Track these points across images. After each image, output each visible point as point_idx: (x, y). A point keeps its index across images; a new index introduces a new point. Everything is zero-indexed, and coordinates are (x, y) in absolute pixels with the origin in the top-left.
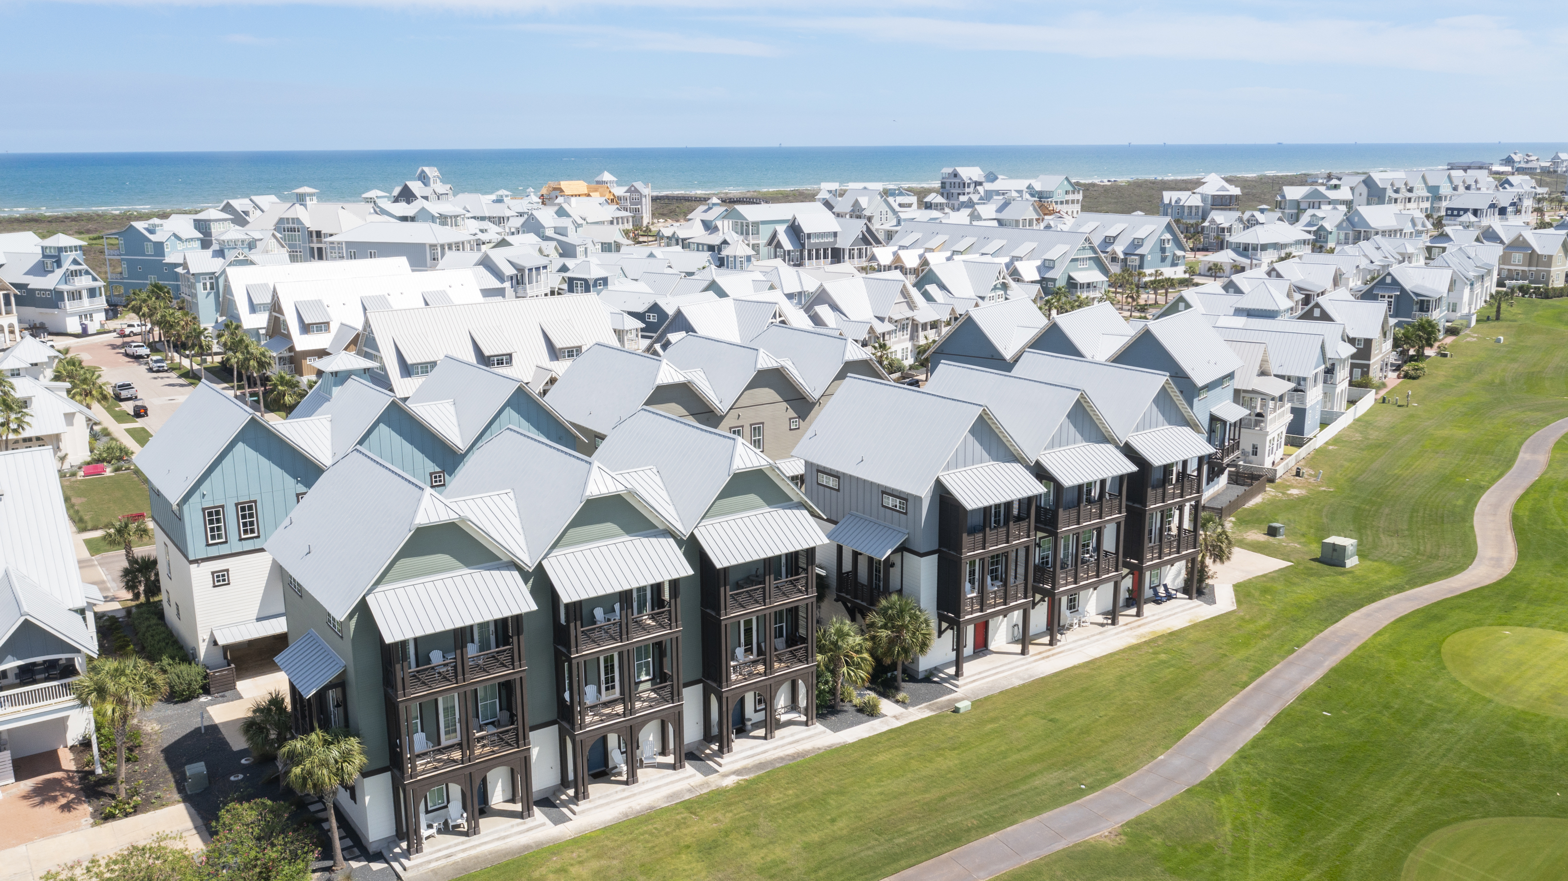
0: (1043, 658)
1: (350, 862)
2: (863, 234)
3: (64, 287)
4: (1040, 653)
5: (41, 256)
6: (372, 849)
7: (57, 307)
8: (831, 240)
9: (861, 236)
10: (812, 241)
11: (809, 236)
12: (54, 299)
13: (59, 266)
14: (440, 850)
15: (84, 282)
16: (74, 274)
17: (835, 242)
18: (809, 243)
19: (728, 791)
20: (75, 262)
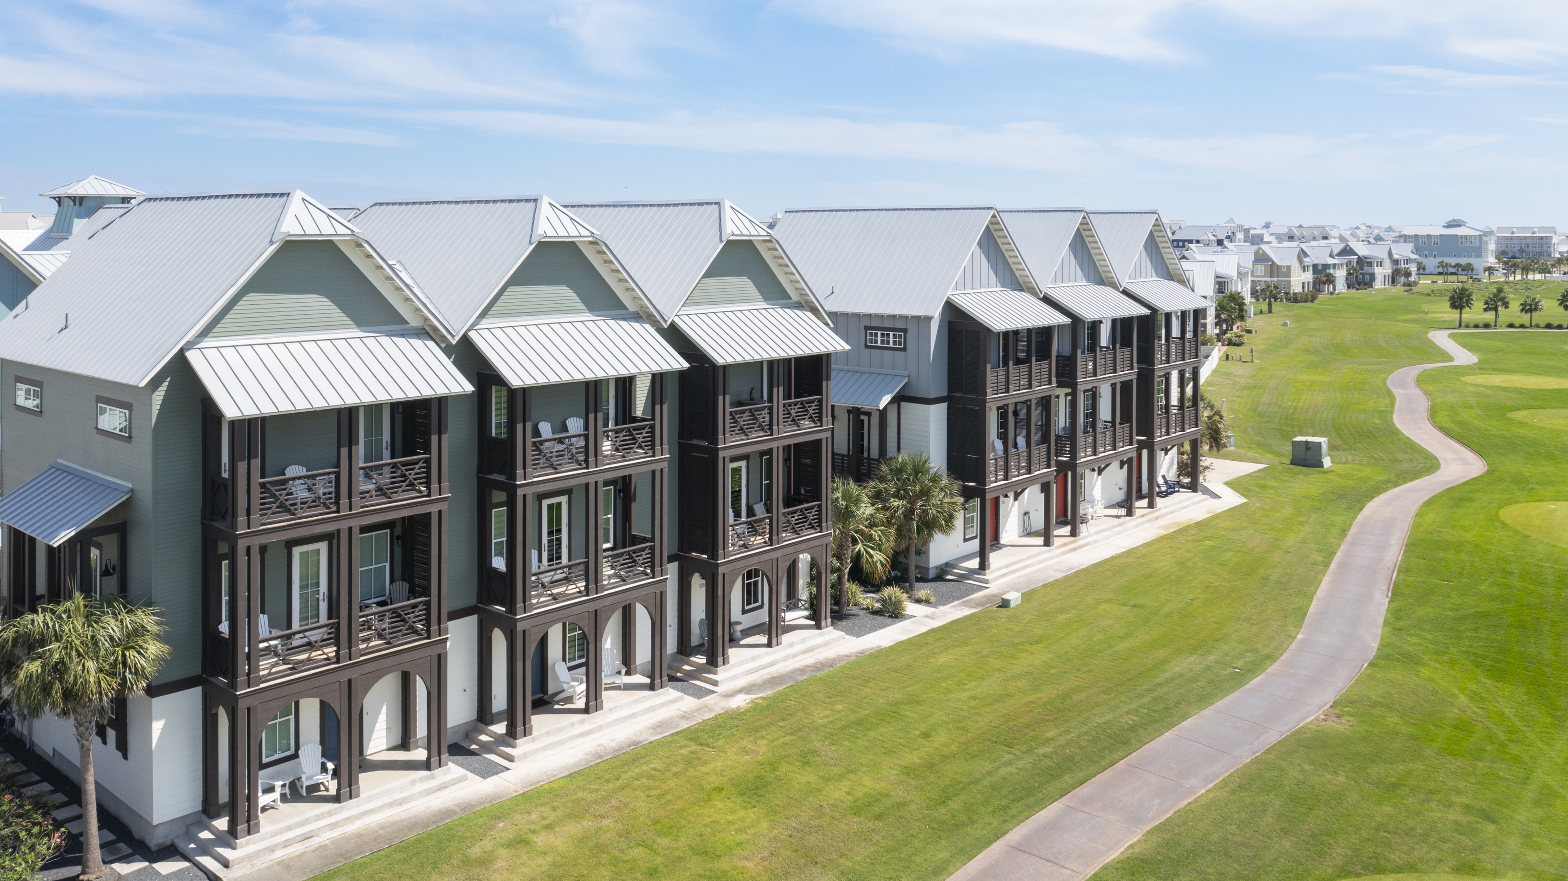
0: (1072, 550)
1: (114, 865)
4: (1068, 545)
6: (155, 840)
14: (289, 828)
19: (744, 713)
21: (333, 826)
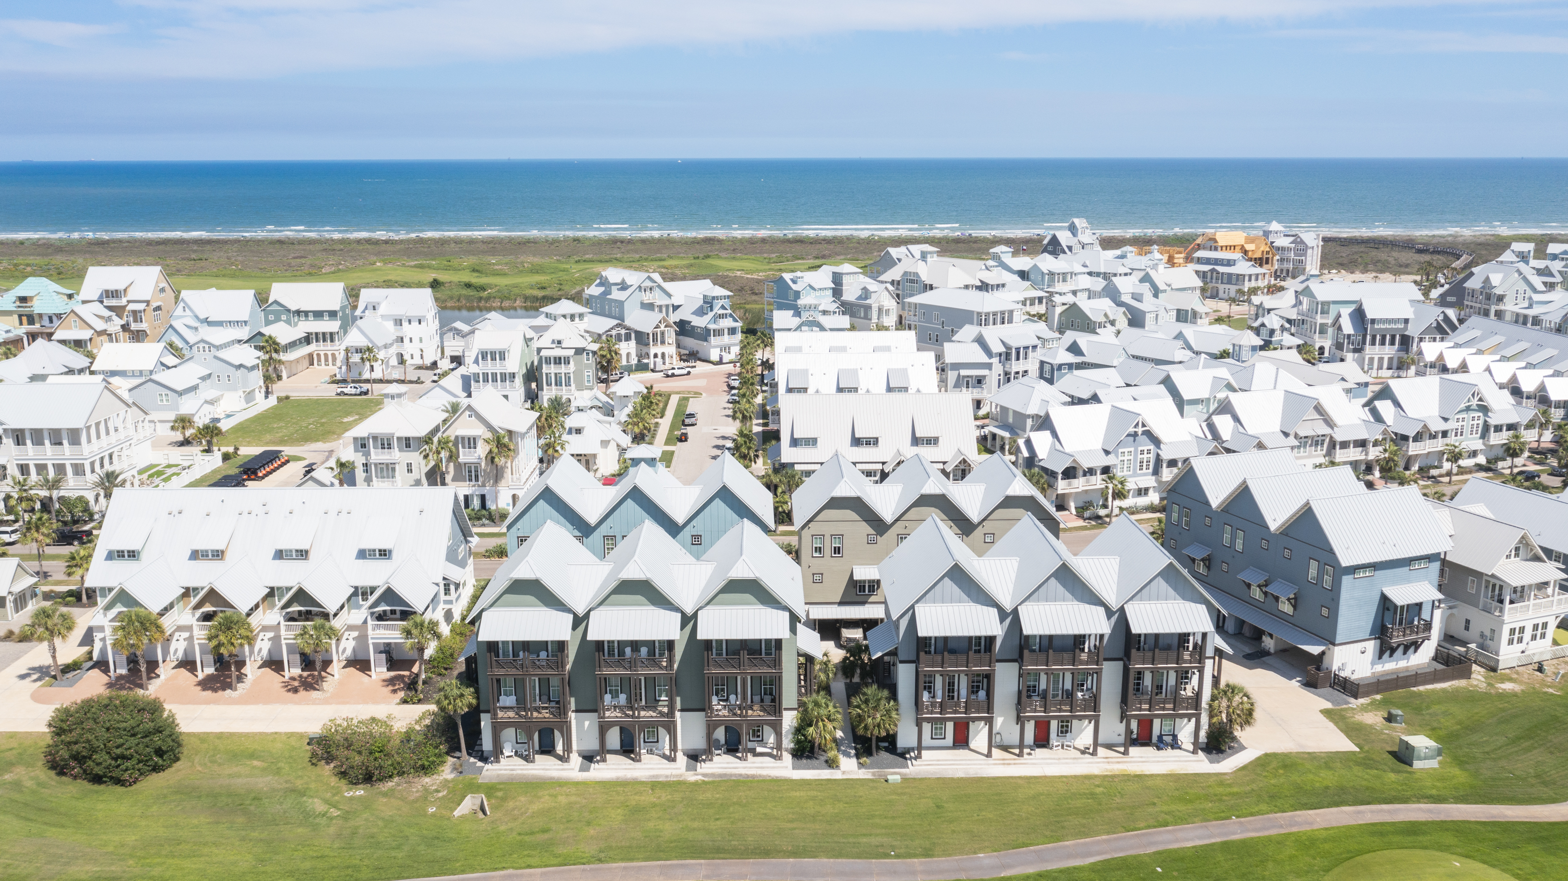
0: (1004, 764)
2: (1438, 323)
3: (712, 326)
4: (1004, 759)
5: (702, 302)
7: (706, 340)
8: (1401, 326)
9: (1434, 325)
10: (1376, 326)
11: (1373, 321)
12: (704, 335)
13: (712, 310)
15: (728, 323)
16: (721, 316)
17: (1406, 328)
18: (1372, 329)
20: (723, 307)
21: (522, 769)
